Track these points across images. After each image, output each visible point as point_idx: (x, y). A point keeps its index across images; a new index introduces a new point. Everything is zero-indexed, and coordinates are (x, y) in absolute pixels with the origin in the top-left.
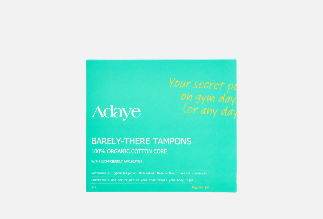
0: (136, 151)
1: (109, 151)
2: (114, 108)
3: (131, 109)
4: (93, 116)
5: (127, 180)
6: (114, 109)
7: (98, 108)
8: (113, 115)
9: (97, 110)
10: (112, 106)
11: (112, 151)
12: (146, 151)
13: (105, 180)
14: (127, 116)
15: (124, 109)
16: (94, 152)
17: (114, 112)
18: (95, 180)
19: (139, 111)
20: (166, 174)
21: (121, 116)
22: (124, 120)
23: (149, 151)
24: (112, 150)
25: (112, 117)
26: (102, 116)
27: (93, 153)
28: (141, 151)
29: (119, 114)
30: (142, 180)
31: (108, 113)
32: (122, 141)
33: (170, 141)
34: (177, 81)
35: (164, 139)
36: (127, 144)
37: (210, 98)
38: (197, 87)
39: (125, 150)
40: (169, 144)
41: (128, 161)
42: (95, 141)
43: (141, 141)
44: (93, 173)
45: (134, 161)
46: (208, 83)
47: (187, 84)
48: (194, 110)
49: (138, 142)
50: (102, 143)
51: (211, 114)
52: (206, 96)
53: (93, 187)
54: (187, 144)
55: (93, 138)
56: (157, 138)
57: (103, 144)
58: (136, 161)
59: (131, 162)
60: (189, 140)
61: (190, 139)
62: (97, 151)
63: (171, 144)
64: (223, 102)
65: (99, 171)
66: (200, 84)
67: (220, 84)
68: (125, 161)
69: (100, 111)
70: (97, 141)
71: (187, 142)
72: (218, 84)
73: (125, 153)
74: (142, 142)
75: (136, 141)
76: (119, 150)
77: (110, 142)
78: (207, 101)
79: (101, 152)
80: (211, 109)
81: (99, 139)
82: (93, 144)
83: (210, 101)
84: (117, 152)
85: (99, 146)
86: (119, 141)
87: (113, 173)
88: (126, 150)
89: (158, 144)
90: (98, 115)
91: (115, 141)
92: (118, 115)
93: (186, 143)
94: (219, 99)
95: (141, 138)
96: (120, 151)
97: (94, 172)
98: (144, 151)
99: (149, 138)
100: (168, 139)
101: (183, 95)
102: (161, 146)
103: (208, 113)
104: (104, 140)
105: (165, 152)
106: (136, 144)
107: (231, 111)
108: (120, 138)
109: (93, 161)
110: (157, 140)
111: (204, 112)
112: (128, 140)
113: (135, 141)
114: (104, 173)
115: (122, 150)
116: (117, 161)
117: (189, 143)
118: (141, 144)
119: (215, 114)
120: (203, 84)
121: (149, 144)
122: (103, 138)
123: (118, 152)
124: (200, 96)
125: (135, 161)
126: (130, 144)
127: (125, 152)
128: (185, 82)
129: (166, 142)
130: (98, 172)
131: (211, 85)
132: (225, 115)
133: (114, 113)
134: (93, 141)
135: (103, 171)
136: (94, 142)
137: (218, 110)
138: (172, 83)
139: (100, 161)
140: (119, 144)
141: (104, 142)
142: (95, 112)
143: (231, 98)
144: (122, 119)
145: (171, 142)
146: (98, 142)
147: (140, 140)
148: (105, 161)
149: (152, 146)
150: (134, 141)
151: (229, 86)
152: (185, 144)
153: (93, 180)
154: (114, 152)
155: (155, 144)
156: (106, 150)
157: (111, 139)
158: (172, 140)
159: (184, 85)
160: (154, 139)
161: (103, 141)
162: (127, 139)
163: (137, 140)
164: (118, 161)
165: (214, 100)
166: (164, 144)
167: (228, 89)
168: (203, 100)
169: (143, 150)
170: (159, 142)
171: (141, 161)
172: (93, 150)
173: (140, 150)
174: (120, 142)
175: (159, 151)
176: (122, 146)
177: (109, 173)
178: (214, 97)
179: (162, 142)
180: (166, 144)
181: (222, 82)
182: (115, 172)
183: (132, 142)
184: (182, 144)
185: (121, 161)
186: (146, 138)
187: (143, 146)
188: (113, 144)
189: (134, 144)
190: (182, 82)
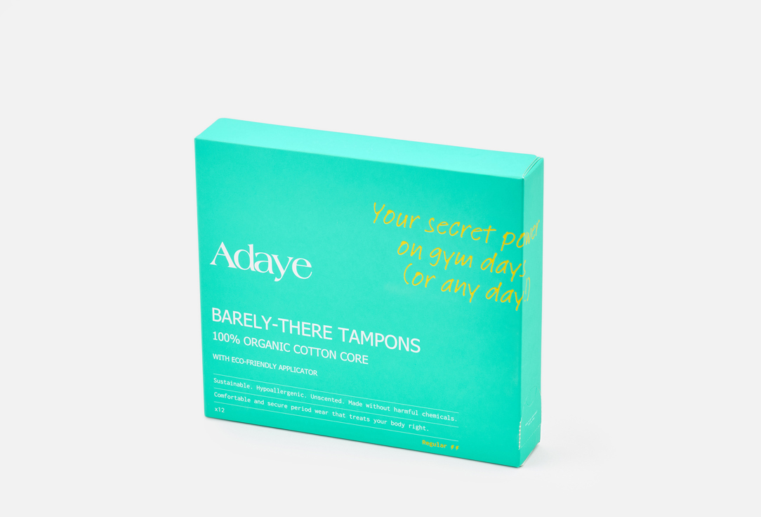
0: (304, 350)
1: (247, 341)
2: (255, 252)
3: (290, 259)
4: (213, 263)
5: (286, 406)
6: (257, 254)
7: (222, 246)
8: (254, 266)
9: (221, 252)
10: (251, 246)
11: (253, 342)
12: (325, 354)
13: (240, 399)
14: (283, 272)
15: (275, 257)
16: (217, 338)
17: (255, 260)
18: (222, 396)
19: (309, 265)
20: (368, 406)
21: (270, 270)
22: (277, 280)
23: (331, 354)
25: (253, 269)
26: (231, 265)
27: (215, 339)
28: (314, 351)
29: (266, 265)
30: (316, 412)
31: (244, 260)
32: (274, 325)
33: (375, 338)
34: (389, 212)
35: (363, 333)
36: (284, 331)
37: (463, 259)
38: (433, 231)
39: (281, 343)
40: (372, 345)
41: (288, 368)
42: (218, 314)
43: (314, 331)
44: (216, 381)
45: (299, 371)
46: (458, 224)
47: (412, 221)
48: (427, 281)
49: (306, 332)
50: (233, 322)
51: (464, 295)
52: (454, 253)
53: (218, 409)
54: (412, 350)
55: (214, 309)
56: (348, 330)
57: (234, 323)
58: (305, 371)
59: (293, 370)
60: (415, 342)
61: (419, 341)
62: (224, 337)
63: (377, 345)
64: (491, 271)
65: (228, 379)
66: (440, 225)
67: (485, 230)
68: (281, 367)
69: (226, 254)
70: (222, 315)
71: (411, 347)
72: (481, 231)
73: (281, 350)
74: (315, 333)
75: (303, 328)
76: (268, 341)
77: (248, 323)
78: (456, 264)
79: (231, 340)
80: (464, 283)
81: (226, 311)
82: (214, 320)
83: (463, 264)
84: (265, 346)
85: (226, 327)
86: (267, 323)
87: (258, 387)
88: (283, 345)
89: (350, 342)
90: (222, 260)
91: (260, 323)
92: (264, 266)
93: (410, 350)
94: (483, 263)
95: (313, 325)
96: (269, 345)
97: (219, 378)
98: (320, 351)
99: (331, 327)
100: (371, 334)
101: (403, 243)
102: (355, 348)
103: (456, 290)
104: (237, 316)
105: (365, 361)
106: (303, 334)
107: (508, 294)
108: (270, 318)
109: (215, 357)
110: (348, 334)
111: (449, 287)
112: (287, 324)
113: (301, 328)
114: (240, 385)
115: (273, 342)
116: (264, 365)
117: (416, 349)
118: (313, 336)
119: (472, 294)
120: (447, 225)
121: (331, 339)
122: (234, 312)
123: (267, 345)
124: (440, 251)
125: (302, 371)
126: (291, 332)
127: (280, 348)
128: (406, 216)
129: (367, 340)
130: (227, 380)
131: (463, 230)
132: (496, 300)
133: (255, 262)
134: (214, 314)
135: (238, 381)
136: (217, 317)
137: (479, 286)
138: (377, 214)
139: (231, 359)
140: (267, 329)
141: (236, 321)
142: (217, 254)
143: (511, 264)
144: (272, 277)
145: (377, 341)
146: (224, 318)
147: (310, 327)
148: (241, 361)
149: (336, 344)
150: (298, 327)
151: (505, 237)
152: (407, 350)
153: (216, 395)
154: (257, 343)
155: (344, 341)
156: (241, 337)
157: (252, 317)
158: (380, 338)
159: (405, 221)
160: (342, 331)
161: (234, 318)
162: (284, 320)
163: (306, 326)
164: (267, 365)
165: (471, 264)
166: (362, 344)
167: (504, 243)
168: (447, 262)
169: (318, 349)
170: (352, 338)
171: (315, 373)
172: (215, 333)
173: (311, 348)
174: (270, 325)
175: (351, 357)
176: (274, 334)
177: (248, 386)
178: (471, 257)
179: (357, 339)
180: (367, 344)
181: (490, 227)
182: (262, 385)
183: (295, 330)
184: (400, 349)
185: (272, 366)
186: (325, 327)
187: (316, 342)
188: (255, 327)
189: (299, 334)
190: (401, 214)
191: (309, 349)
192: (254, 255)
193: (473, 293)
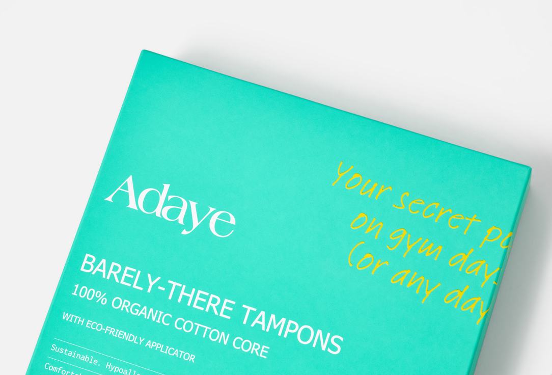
0: (188, 326)
1: (117, 303)
2: (169, 194)
3: (212, 209)
4: (109, 199)
6: (170, 197)
7: (130, 181)
8: (161, 211)
9: (126, 187)
10: (167, 187)
11: (124, 305)
12: (214, 335)
14: (196, 223)
15: (193, 204)
16: (78, 292)
17: (166, 203)
18: (54, 369)
19: (233, 221)
21: (181, 219)
22: (185, 232)
23: (222, 337)
24: (127, 304)
25: (158, 215)
26: (132, 205)
27: (75, 294)
28: (201, 330)
31: (151, 202)
32: (160, 288)
33: (285, 327)
34: (356, 176)
35: (273, 317)
36: (170, 298)
37: (429, 248)
38: (403, 208)
39: (161, 313)
40: (280, 334)
41: (158, 346)
42: (91, 263)
43: (209, 304)
44: (54, 348)
45: (172, 352)
46: (437, 205)
47: (381, 191)
48: (377, 266)
49: (200, 303)
50: (106, 276)
51: (417, 292)
52: (421, 239)
54: (329, 350)
55: (87, 255)
56: (255, 310)
57: (108, 278)
58: (179, 353)
59: (164, 349)
60: (337, 340)
61: (342, 339)
62: (87, 293)
63: (285, 336)
64: (460, 270)
65: (71, 348)
66: (414, 202)
67: (467, 219)
68: (149, 344)
69: (131, 191)
70: (95, 265)
71: (330, 345)
72: (463, 218)
73: (158, 321)
74: (211, 307)
75: (198, 298)
76: (145, 308)
77: (127, 280)
78: (420, 252)
79: (95, 299)
80: (422, 278)
81: (104, 261)
82: (82, 269)
83: (428, 254)
84: (138, 313)
85: (96, 281)
86: (151, 284)
87: (108, 365)
88: (163, 315)
89: (253, 325)
90: (123, 198)
91: (143, 282)
92: (173, 214)
93: (327, 348)
94: (453, 258)
95: (212, 296)
96: (145, 312)
97: (59, 345)
98: (209, 331)
99: (234, 303)
100: (283, 320)
101: (362, 215)
102: (257, 335)
103: (410, 284)
104: (115, 269)
105: (264, 354)
106: (195, 306)
107: (474, 302)
108: (159, 278)
109: (66, 316)
110: (253, 315)
111: (402, 279)
112: (178, 290)
113: (195, 298)
114: (85, 358)
115: (151, 310)
116: (127, 337)
117: (335, 349)
118: (207, 310)
119: (428, 293)
120: (423, 203)
121: (229, 318)
122: (113, 264)
123: (141, 312)
124: (405, 233)
125: (176, 353)
126: (179, 301)
127: (157, 319)
128: (376, 185)
129: (275, 327)
130: (69, 350)
131: (441, 214)
132: (456, 307)
133: (164, 205)
134: (85, 262)
135: (83, 353)
136: (87, 267)
137: (439, 285)
138: (341, 175)
139: (85, 323)
140: (149, 291)
141: (112, 275)
142: (119, 189)
143: (487, 265)
144: (181, 228)
145: (288, 330)
146: (97, 269)
147: (207, 298)
148: (99, 327)
149: (234, 325)
150: (191, 296)
151: (489, 232)
152: (324, 348)
153: (48, 366)
154: (129, 308)
155: (245, 322)
156: (109, 298)
157: (135, 274)
158: (293, 327)
159: (372, 190)
160: (246, 310)
161: (111, 271)
162: (175, 284)
163: (201, 296)
164: (132, 338)
165: (437, 255)
166: (268, 330)
167: (486, 239)
168: (409, 248)
169: (207, 328)
170: (256, 321)
171: (192, 358)
172: (77, 286)
173: (199, 325)
174: (155, 287)
175: (246, 346)
176: (156, 300)
177: (96, 362)
178: (440, 248)
179: (263, 323)
180: (274, 332)
181: (475, 216)
182: (115, 363)
183: (185, 299)
184: (314, 346)
185: (138, 340)
186: (226, 301)
187: (209, 318)
188: (135, 286)
189: (189, 304)
190: (369, 181)
191: (195, 327)
192: (167, 198)
193: (430, 292)
